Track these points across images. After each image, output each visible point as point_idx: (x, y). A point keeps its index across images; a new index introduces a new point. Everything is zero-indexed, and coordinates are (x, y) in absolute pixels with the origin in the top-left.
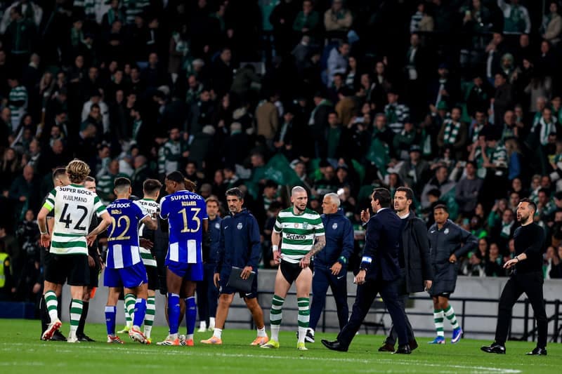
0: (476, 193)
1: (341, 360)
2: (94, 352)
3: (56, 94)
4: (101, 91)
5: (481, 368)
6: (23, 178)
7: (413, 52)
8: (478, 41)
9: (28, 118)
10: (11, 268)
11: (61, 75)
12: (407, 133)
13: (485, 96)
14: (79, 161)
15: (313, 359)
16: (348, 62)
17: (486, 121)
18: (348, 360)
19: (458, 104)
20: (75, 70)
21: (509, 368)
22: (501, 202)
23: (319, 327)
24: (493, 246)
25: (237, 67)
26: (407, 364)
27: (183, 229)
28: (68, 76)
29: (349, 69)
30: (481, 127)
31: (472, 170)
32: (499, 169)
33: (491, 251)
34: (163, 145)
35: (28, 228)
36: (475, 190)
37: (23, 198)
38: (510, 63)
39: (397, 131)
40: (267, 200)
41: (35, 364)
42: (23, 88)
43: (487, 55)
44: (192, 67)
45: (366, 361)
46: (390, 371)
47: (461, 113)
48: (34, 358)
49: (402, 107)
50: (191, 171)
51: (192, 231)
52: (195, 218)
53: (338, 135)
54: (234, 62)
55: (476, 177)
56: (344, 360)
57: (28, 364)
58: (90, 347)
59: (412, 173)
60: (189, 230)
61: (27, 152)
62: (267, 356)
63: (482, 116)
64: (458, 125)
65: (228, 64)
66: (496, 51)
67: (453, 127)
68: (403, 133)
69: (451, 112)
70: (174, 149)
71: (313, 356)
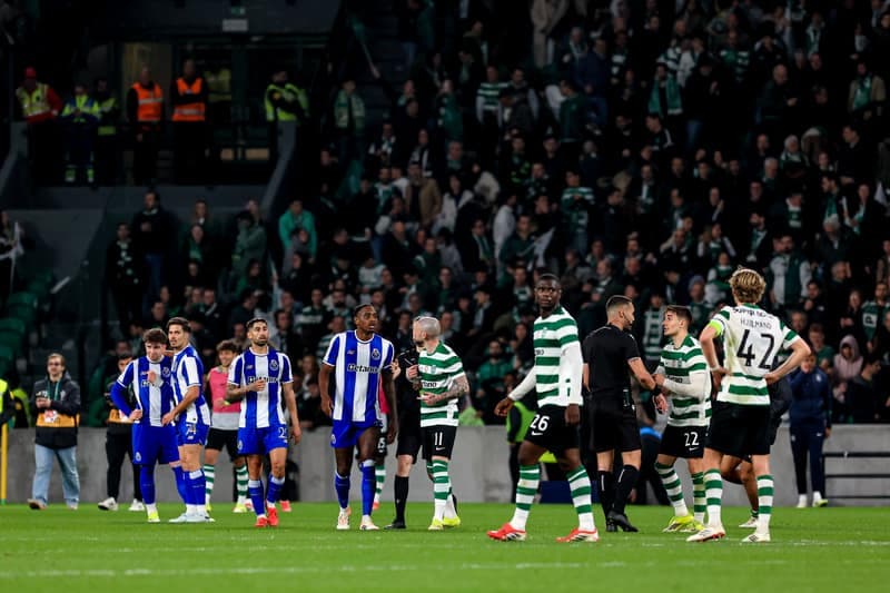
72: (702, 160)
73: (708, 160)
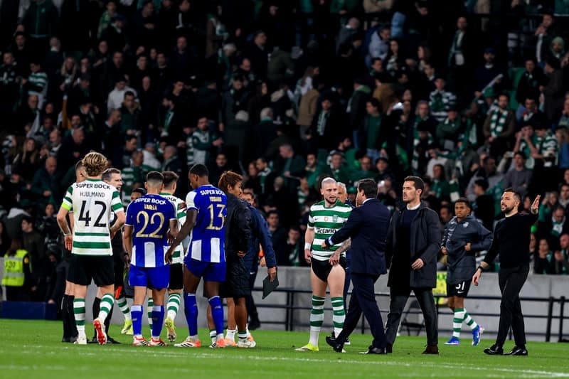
0: (525, 186)
1: (381, 363)
2: (119, 355)
3: (79, 80)
4: (127, 77)
5: (530, 371)
6: (46, 171)
7: (461, 36)
8: (527, 24)
9: (49, 106)
10: (30, 266)
11: (85, 61)
12: (450, 121)
13: (535, 83)
14: (94, 153)
15: (352, 362)
16: (389, 45)
17: (536, 108)
18: (389, 363)
19: (505, 91)
20: (99, 55)
21: (560, 372)
22: (552, 195)
23: (358, 328)
24: (543, 242)
25: (271, 51)
26: (452, 367)
27: (209, 225)
28: (92, 61)
29: (390, 54)
30: (531, 114)
31: (520, 161)
32: (548, 159)
33: (541, 247)
34: (191, 135)
35: (48, 224)
36: (524, 182)
37: (47, 193)
38: (560, 47)
39: (440, 120)
40: (301, 193)
41: (57, 368)
42: (44, 75)
43: (536, 39)
44: (224, 52)
45: (408, 365)
46: (433, 375)
47: (508, 100)
48: (55, 361)
49: (449, 94)
50: (222, 163)
51: (217, 228)
52: (220, 215)
53: (378, 124)
54: (268, 46)
55: (525, 169)
56: (385, 363)
57: (49, 368)
58: (114, 350)
59: (459, 164)
60: (213, 228)
61: (47, 142)
62: (303, 359)
63: (532, 104)
64: (505, 113)
65: (262, 48)
66: (546, 35)
67: (500, 115)
68: (447, 122)
69: (498, 100)
70: (203, 138)
71: (351, 358)
72: (142, 54)
73: (146, 54)
